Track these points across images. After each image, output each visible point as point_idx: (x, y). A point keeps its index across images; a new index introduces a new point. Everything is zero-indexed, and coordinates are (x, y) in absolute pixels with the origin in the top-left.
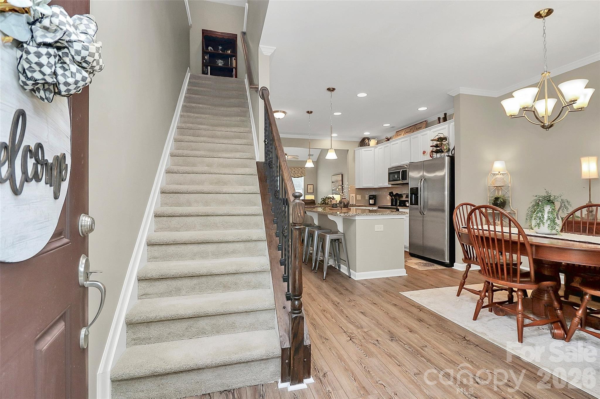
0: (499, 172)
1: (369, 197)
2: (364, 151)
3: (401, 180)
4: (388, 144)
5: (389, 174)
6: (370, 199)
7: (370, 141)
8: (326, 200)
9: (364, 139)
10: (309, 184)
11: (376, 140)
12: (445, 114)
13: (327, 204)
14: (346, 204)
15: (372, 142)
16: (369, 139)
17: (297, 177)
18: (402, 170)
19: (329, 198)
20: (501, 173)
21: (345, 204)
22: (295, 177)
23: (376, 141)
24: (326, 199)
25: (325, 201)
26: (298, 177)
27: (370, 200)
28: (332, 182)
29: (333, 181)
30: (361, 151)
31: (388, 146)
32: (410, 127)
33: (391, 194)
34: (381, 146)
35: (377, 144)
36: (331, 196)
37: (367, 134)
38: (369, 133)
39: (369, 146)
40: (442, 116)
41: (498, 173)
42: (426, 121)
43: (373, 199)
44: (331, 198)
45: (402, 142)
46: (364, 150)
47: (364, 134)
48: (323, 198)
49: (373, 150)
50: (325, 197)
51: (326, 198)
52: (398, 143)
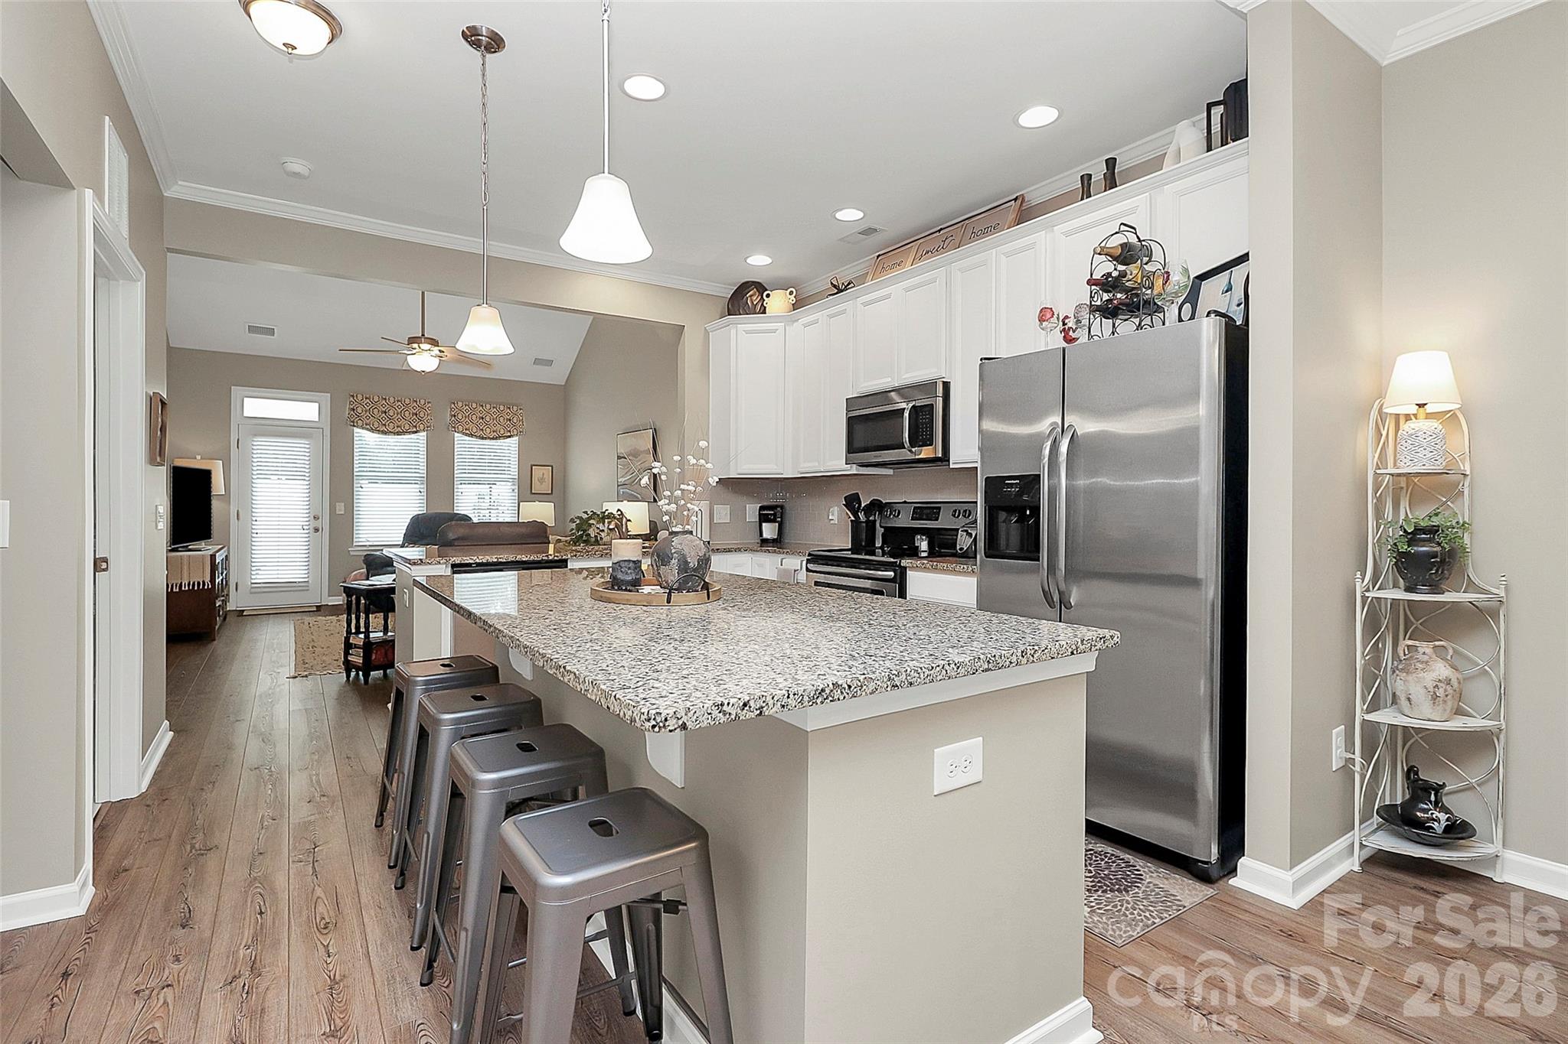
0: (1420, 406)
1: (760, 514)
2: (747, 332)
3: (907, 444)
4: (846, 303)
5: (851, 421)
6: (764, 518)
7: (768, 296)
8: (590, 525)
9: (743, 288)
10: (536, 464)
11: (791, 293)
12: (1111, 163)
13: (597, 542)
14: (693, 563)
15: (778, 302)
16: (761, 288)
17: (493, 439)
18: (914, 403)
19: (604, 517)
20: (1429, 409)
21: (687, 563)
22: (483, 438)
23: (792, 297)
24: (591, 522)
25: (584, 531)
26: (496, 438)
27: (764, 524)
28: (619, 458)
29: (622, 451)
30: (733, 332)
31: (844, 312)
32: (939, 231)
33: (852, 502)
34: (815, 315)
35: (795, 306)
36: (612, 508)
37: (759, 262)
38: (768, 260)
39: (765, 313)
40: (1099, 172)
41: (1414, 409)
42: (1015, 199)
43: (777, 522)
44: (611, 516)
45: (907, 290)
46: (742, 329)
47: (749, 261)
48: (578, 518)
49: (781, 331)
50: (586, 512)
51: (590, 518)
52: (888, 297)
